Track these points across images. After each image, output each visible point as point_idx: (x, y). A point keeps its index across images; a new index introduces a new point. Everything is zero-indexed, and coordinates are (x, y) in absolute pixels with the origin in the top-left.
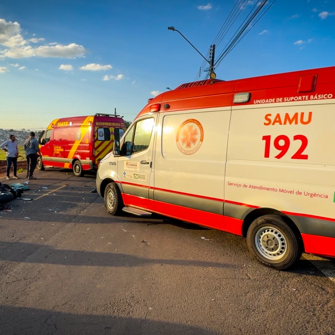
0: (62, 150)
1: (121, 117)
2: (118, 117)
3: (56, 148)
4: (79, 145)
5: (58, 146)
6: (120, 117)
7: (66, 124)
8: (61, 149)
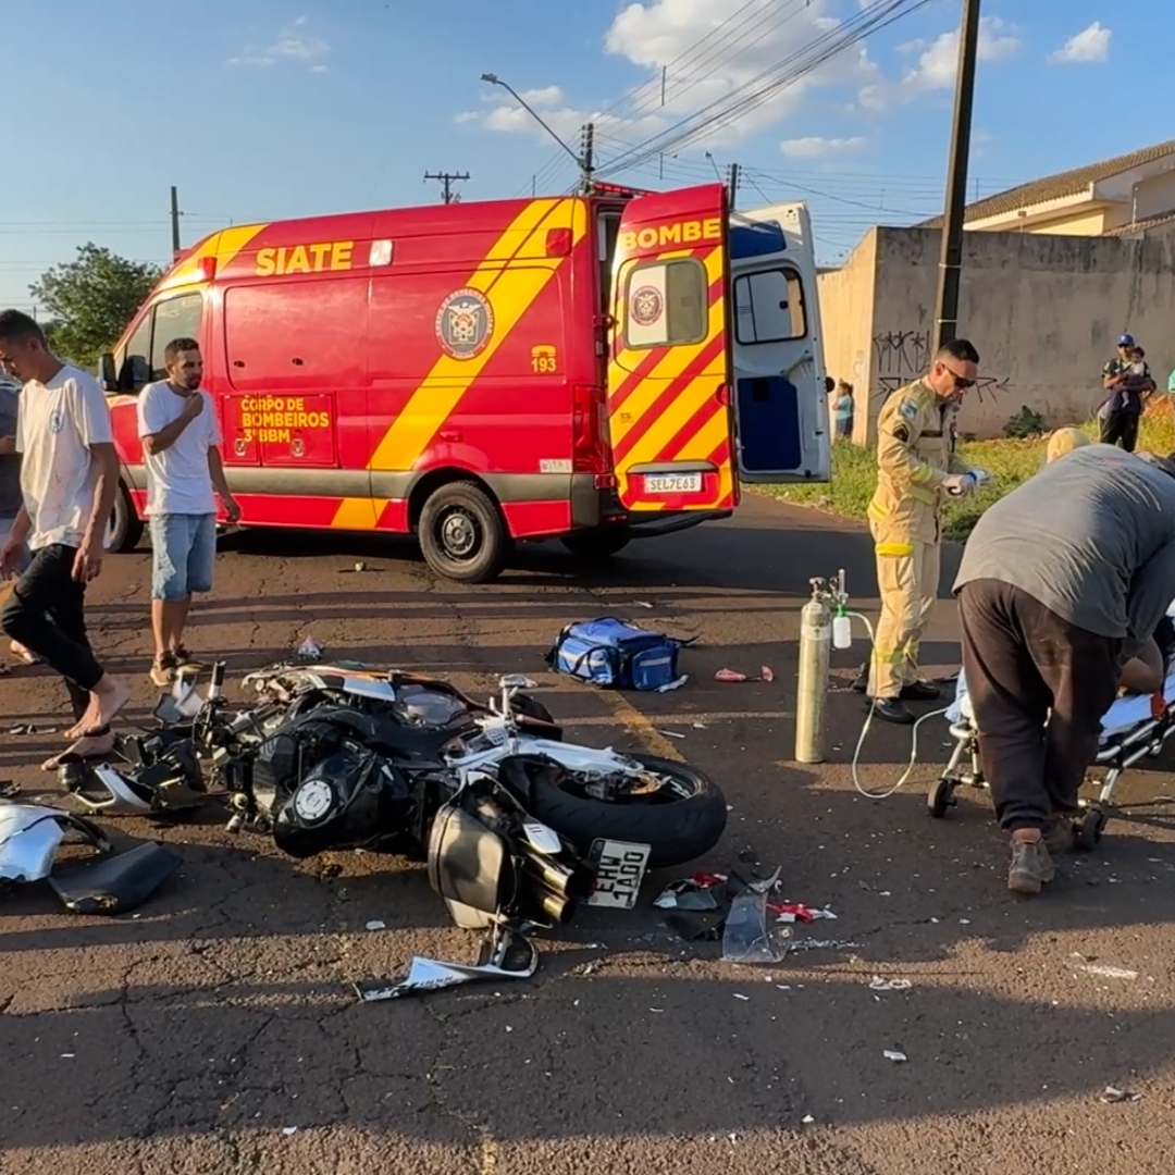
0: (316, 420)
3: (259, 412)
4: (468, 382)
7: (339, 256)
8: (307, 411)
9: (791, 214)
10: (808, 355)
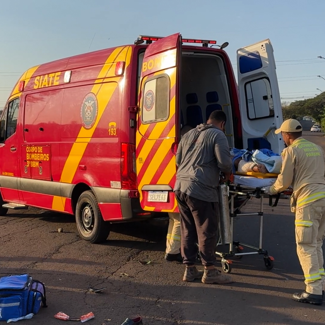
0: (46, 157)
1: (219, 48)
2: (209, 45)
3: (31, 153)
4: (89, 140)
5: (35, 145)
6: (215, 47)
7: (56, 78)
8: (43, 153)
9: (263, 47)
10: (274, 126)
